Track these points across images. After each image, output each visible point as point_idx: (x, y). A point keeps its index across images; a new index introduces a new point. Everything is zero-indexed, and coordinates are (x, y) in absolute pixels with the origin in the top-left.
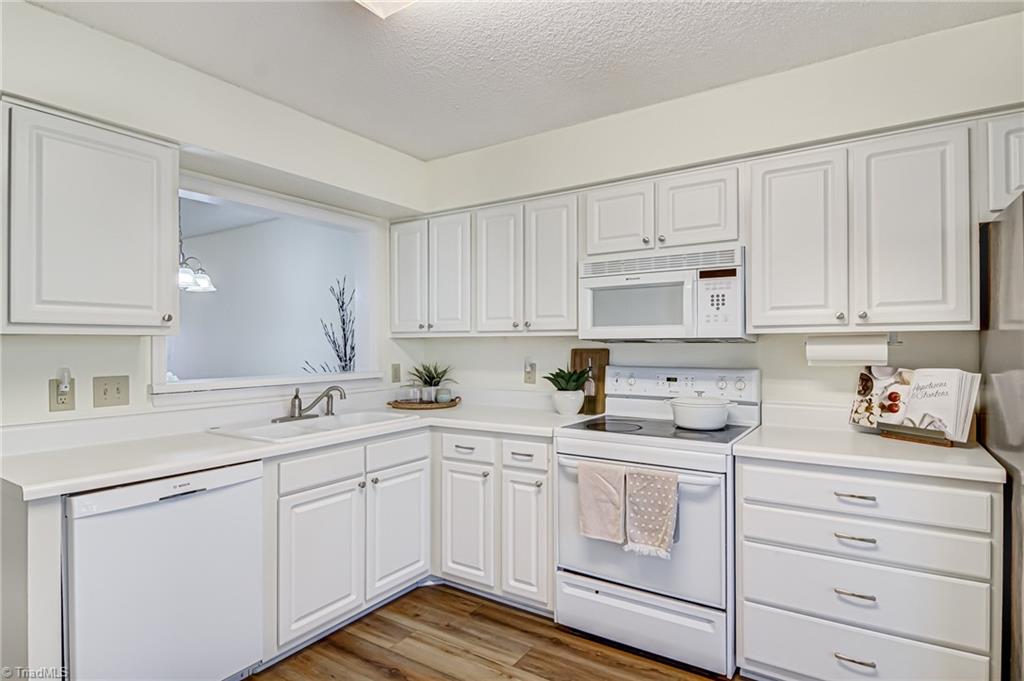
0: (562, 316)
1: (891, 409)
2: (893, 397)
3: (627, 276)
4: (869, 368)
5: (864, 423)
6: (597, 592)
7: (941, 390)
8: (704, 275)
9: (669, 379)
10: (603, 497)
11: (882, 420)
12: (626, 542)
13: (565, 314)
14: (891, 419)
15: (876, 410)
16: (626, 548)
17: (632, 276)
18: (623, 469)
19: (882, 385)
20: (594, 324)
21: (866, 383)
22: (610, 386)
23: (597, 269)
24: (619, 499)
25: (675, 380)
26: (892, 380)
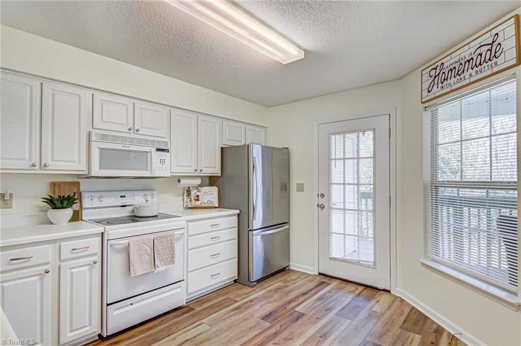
0: (75, 162)
1: (198, 200)
2: (198, 196)
3: (124, 145)
4: (189, 188)
5: (190, 206)
6: (132, 304)
7: (212, 193)
8: (158, 150)
9: (121, 197)
10: (143, 253)
11: (195, 204)
12: (155, 269)
13: (77, 160)
14: (198, 203)
15: (193, 201)
16: (155, 272)
17: (125, 145)
18: (152, 237)
19: (194, 193)
20: (100, 168)
21: (189, 192)
22: (86, 203)
23: (104, 138)
24: (150, 251)
25: (125, 196)
26: (197, 191)
